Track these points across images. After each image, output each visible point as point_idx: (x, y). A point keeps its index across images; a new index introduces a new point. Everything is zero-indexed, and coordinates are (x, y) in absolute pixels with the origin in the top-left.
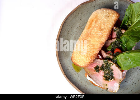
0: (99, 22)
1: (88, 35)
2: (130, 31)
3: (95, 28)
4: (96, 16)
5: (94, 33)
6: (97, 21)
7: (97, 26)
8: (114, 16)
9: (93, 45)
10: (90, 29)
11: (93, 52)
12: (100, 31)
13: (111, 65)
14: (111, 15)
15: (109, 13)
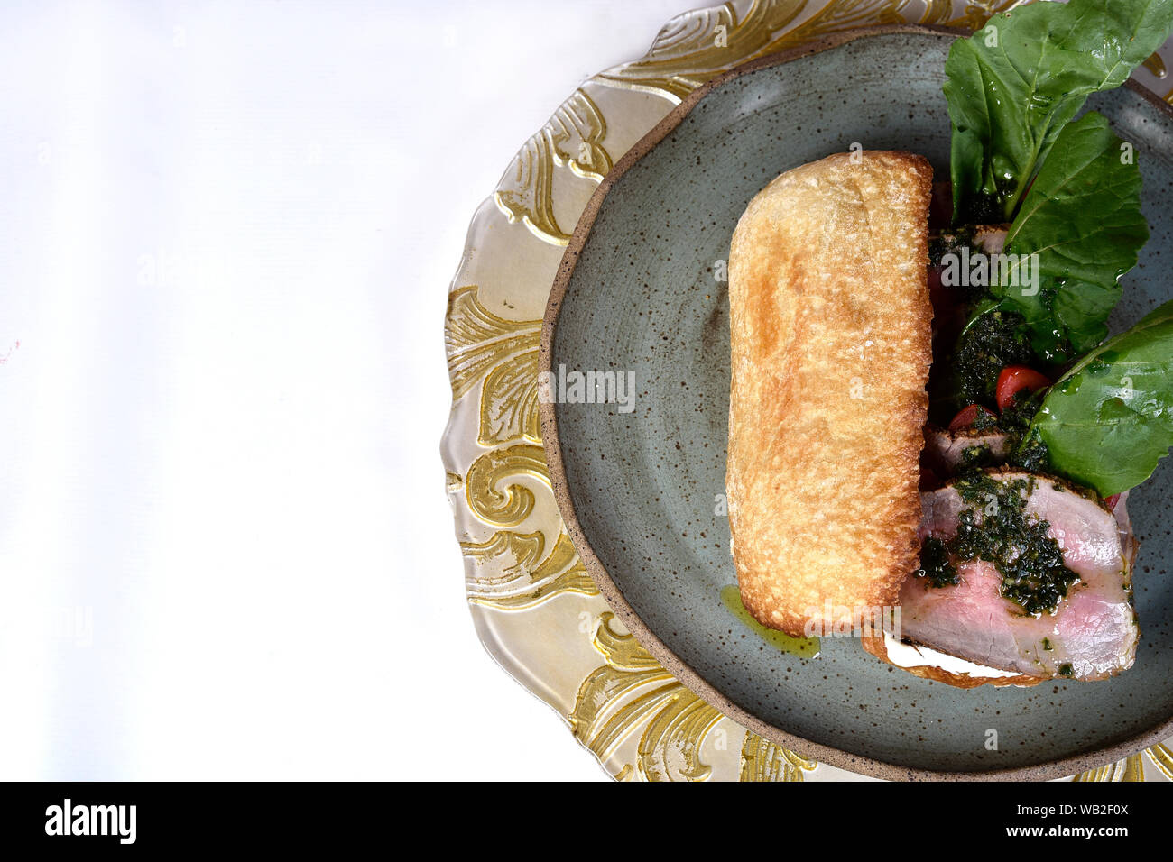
0: (818, 272)
1: (785, 395)
2: (1041, 216)
3: (814, 326)
4: (779, 245)
5: (823, 364)
6: (798, 273)
7: (818, 302)
8: (892, 188)
9: (862, 444)
10: (781, 345)
11: (883, 486)
12: (856, 325)
13: (1023, 493)
14: (869, 189)
15: (852, 185)
